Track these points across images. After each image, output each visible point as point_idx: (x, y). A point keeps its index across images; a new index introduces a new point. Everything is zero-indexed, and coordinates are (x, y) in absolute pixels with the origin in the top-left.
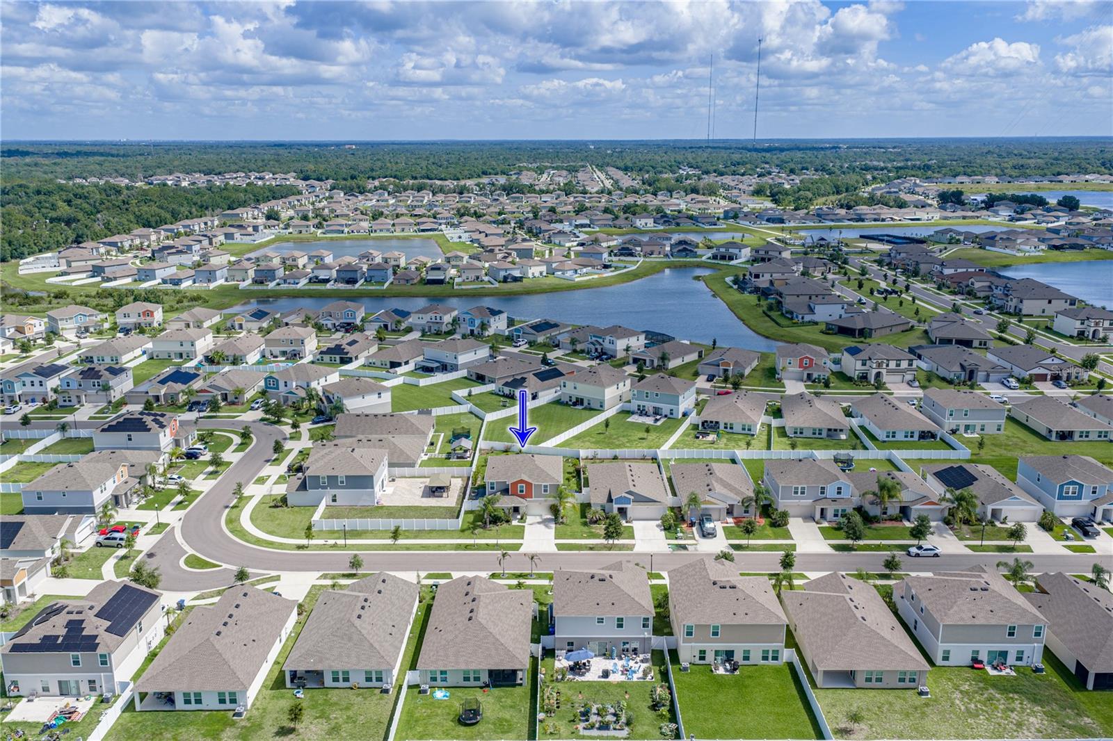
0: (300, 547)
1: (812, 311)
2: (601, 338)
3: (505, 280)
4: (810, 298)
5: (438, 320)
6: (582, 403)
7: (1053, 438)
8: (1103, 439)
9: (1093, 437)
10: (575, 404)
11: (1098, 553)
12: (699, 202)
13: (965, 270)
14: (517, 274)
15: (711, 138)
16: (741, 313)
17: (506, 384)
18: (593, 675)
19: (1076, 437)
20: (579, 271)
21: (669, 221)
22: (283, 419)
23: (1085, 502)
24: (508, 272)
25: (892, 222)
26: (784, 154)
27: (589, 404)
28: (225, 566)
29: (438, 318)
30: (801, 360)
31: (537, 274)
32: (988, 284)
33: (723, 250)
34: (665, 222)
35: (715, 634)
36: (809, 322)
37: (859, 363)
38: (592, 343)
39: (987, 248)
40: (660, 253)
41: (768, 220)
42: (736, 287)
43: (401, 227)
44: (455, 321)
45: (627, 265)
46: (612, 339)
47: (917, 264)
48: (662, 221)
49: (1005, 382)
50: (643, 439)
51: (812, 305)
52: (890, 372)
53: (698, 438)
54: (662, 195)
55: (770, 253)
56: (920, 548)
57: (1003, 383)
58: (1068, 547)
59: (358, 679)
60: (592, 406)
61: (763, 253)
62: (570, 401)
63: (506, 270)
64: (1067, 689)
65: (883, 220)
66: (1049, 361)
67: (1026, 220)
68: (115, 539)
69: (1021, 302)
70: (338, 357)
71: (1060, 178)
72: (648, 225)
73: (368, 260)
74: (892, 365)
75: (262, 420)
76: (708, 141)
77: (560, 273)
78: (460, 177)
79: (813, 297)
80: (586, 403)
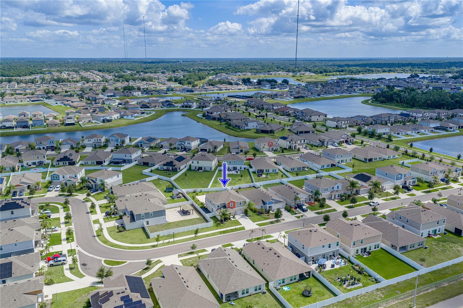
0: (154, 246)
1: (247, 125)
2: (183, 142)
3: (104, 121)
4: (242, 120)
5: (99, 141)
6: (201, 169)
7: (368, 161)
8: (380, 160)
9: (378, 159)
10: (198, 170)
11: (417, 195)
12: (151, 84)
13: (280, 107)
14: (108, 118)
15: (126, 57)
16: (216, 128)
17: (164, 165)
18: (328, 268)
19: (374, 160)
20: (133, 116)
21: (148, 93)
22: (73, 194)
23: (402, 180)
24: (105, 118)
25: (232, 90)
26: (160, 64)
27: (205, 169)
28: (128, 262)
29: (99, 140)
30: (269, 143)
31: (116, 118)
32: (293, 111)
33: (186, 104)
34: (146, 93)
35: (362, 242)
36: (247, 129)
37: (288, 142)
38: (180, 145)
39: (275, 99)
40: (159, 106)
41: (187, 91)
42: (205, 118)
43: (20, 100)
44: (107, 141)
45: (151, 112)
46: (189, 142)
47: (262, 105)
48: (145, 93)
49: (334, 145)
50: (240, 180)
51: (246, 123)
52: (299, 144)
53: (259, 176)
54: (131, 82)
55: (205, 104)
56: (374, 203)
57: (332, 145)
58: (408, 195)
59: (252, 291)
60: (206, 169)
61: (203, 104)
62: (196, 169)
63: (103, 117)
64: (457, 237)
65: (229, 90)
66: (343, 136)
67: (276, 88)
68: (60, 261)
69: (311, 117)
70: (67, 162)
71: (271, 73)
72: (139, 95)
73: (25, 116)
74: (299, 142)
75: (60, 195)
76: (125, 59)
77: (126, 117)
78: (21, 75)
79: (243, 120)
80: (203, 169)
